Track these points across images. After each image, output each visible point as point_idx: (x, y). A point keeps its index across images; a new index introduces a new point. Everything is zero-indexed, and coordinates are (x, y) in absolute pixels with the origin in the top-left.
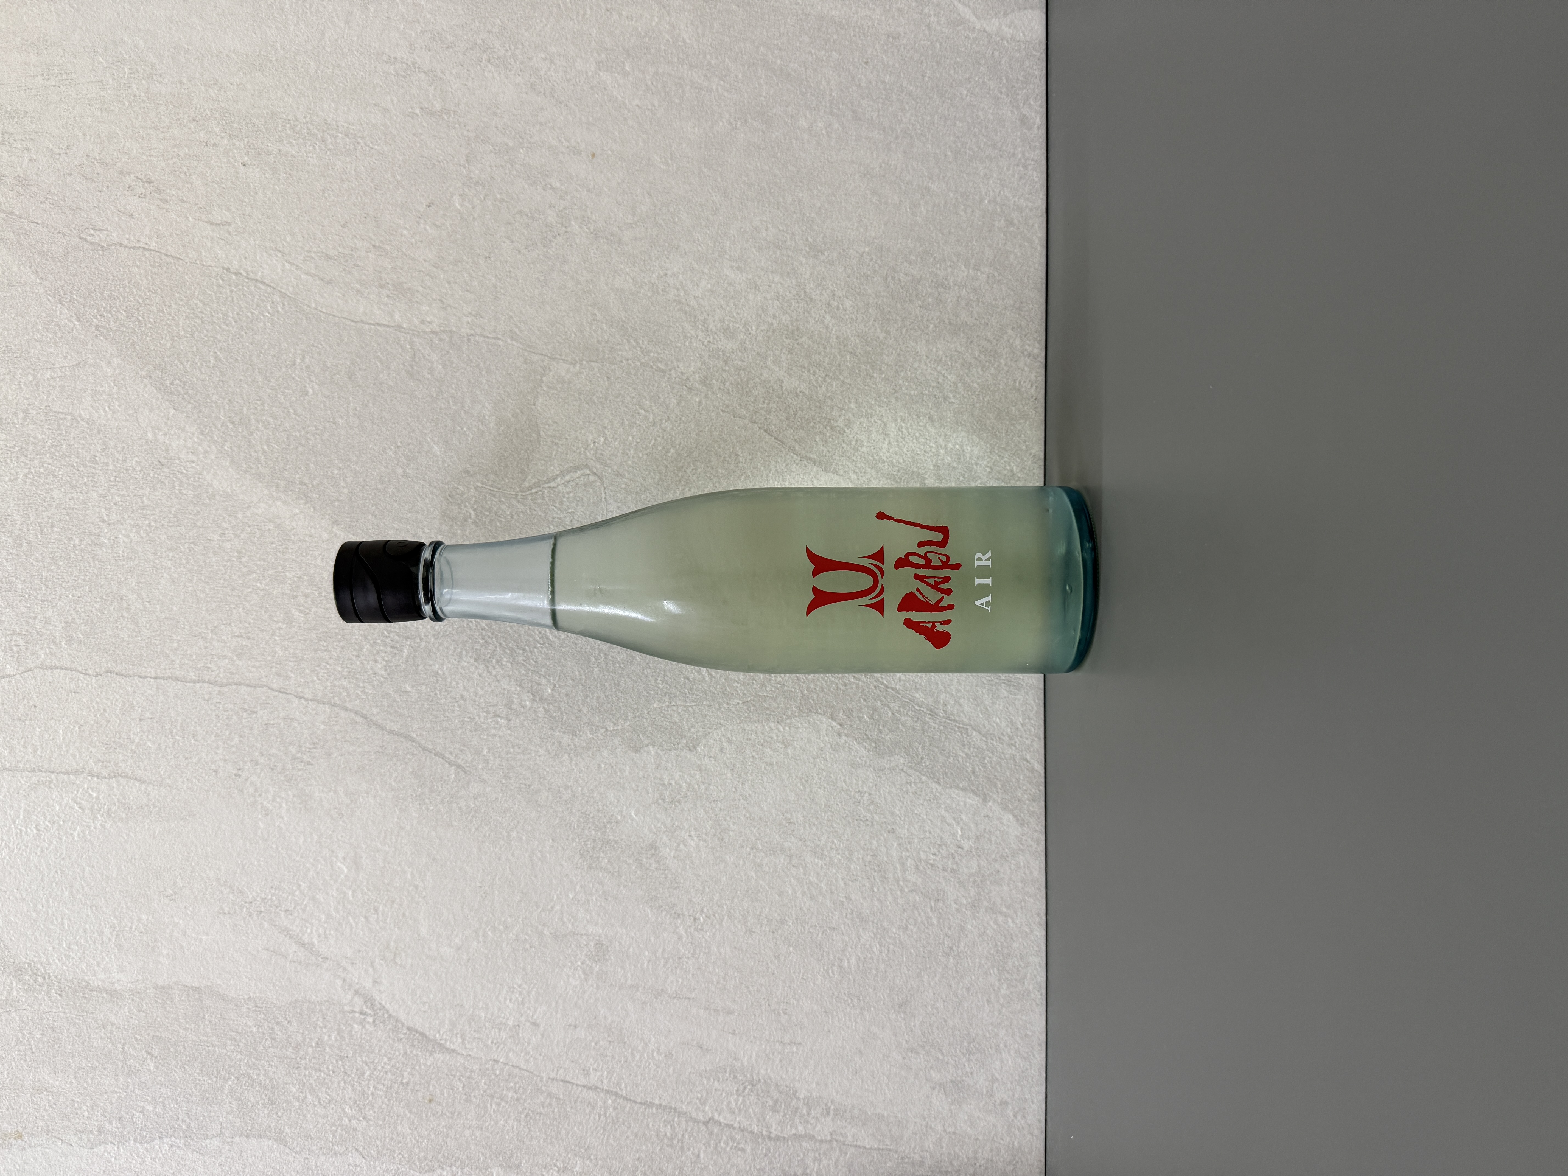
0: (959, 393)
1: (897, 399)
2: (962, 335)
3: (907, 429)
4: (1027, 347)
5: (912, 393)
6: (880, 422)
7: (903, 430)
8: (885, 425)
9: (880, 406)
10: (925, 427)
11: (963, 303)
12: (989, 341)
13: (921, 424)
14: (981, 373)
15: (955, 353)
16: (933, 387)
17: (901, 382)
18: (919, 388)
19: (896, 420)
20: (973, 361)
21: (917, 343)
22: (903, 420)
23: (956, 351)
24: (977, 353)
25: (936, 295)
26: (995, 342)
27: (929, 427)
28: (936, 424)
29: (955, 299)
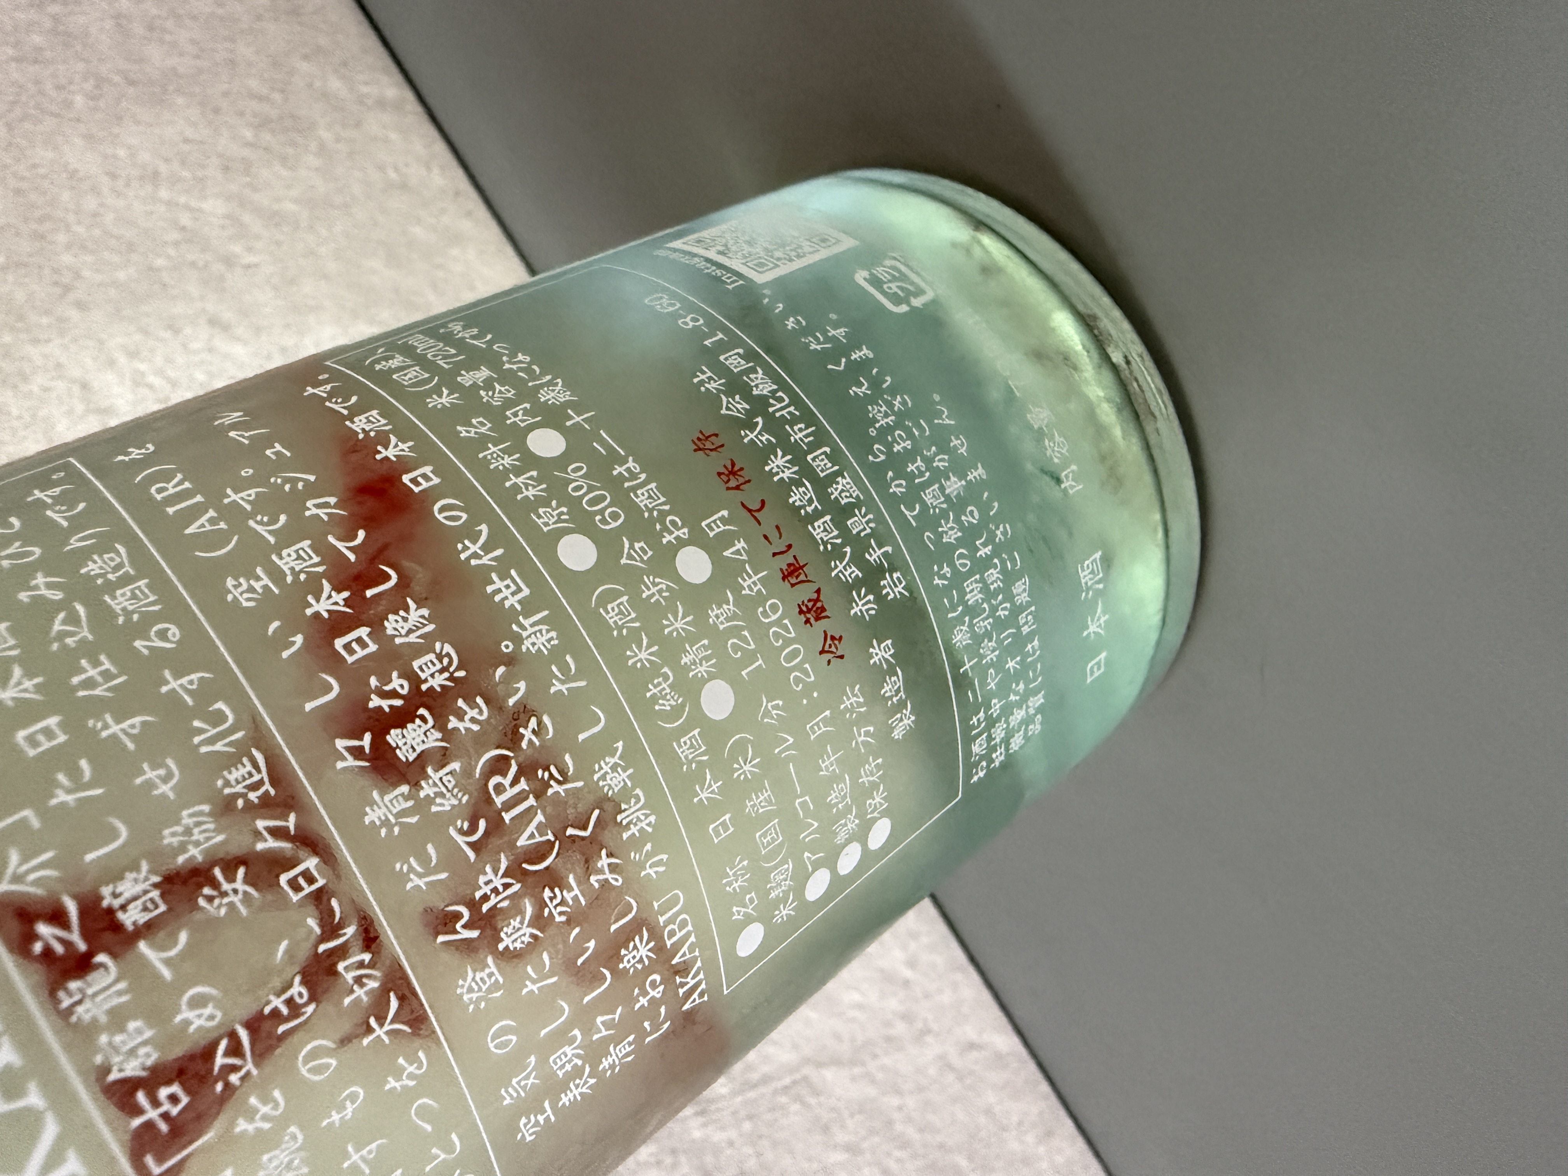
0: (258, 237)
1: (81, 306)
2: (180, 101)
3: (160, 372)
4: (365, 89)
5: (121, 275)
6: (60, 385)
7: (152, 379)
8: (85, 386)
9: (36, 341)
10: (211, 350)
11: (138, 29)
12: (260, 98)
13: (195, 345)
14: (285, 173)
15: (186, 148)
16: (176, 244)
17: (67, 259)
18: (134, 257)
19: (111, 363)
20: (246, 152)
21: (55, 148)
22: (133, 354)
23: (186, 141)
24: (248, 134)
25: (48, 24)
26: (277, 97)
27: (221, 343)
28: (240, 331)
29: (109, 24)
